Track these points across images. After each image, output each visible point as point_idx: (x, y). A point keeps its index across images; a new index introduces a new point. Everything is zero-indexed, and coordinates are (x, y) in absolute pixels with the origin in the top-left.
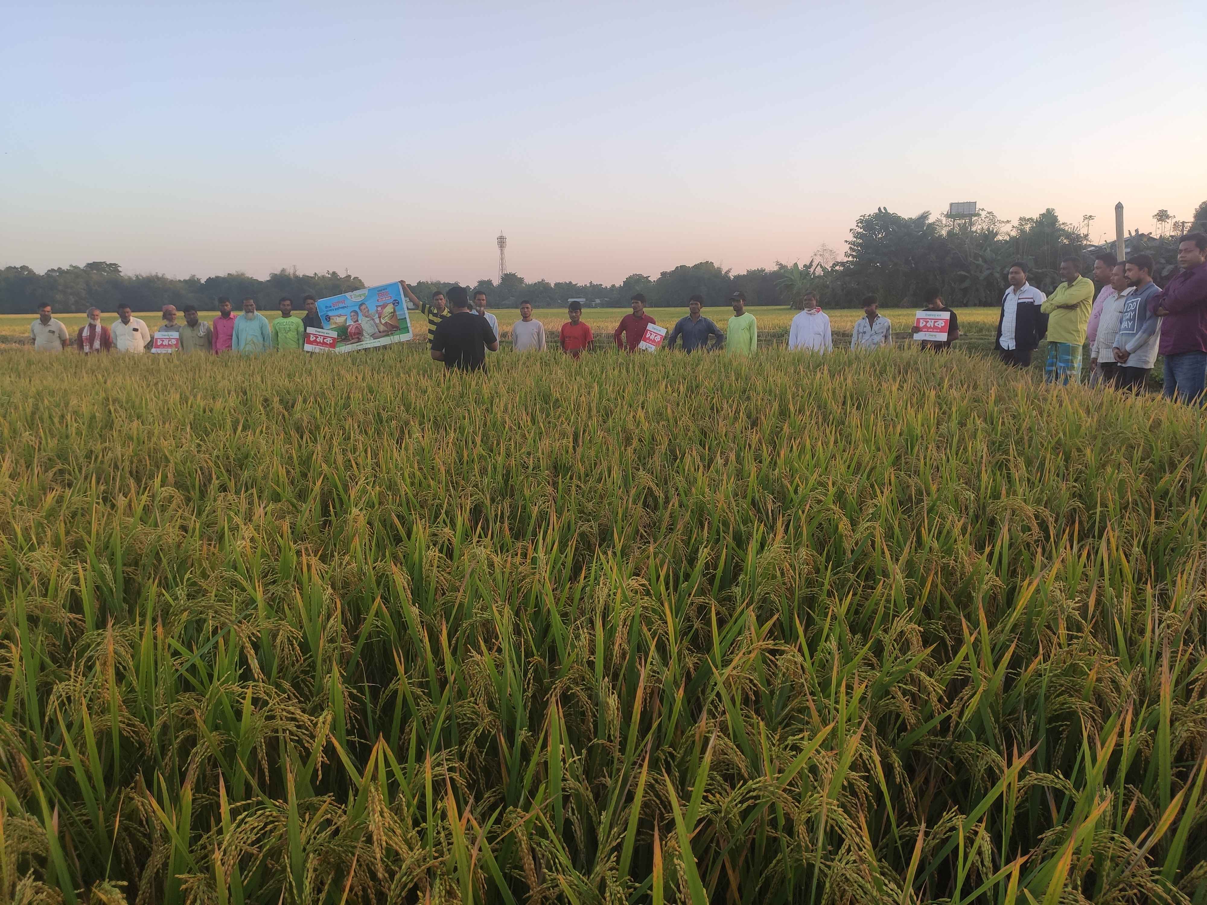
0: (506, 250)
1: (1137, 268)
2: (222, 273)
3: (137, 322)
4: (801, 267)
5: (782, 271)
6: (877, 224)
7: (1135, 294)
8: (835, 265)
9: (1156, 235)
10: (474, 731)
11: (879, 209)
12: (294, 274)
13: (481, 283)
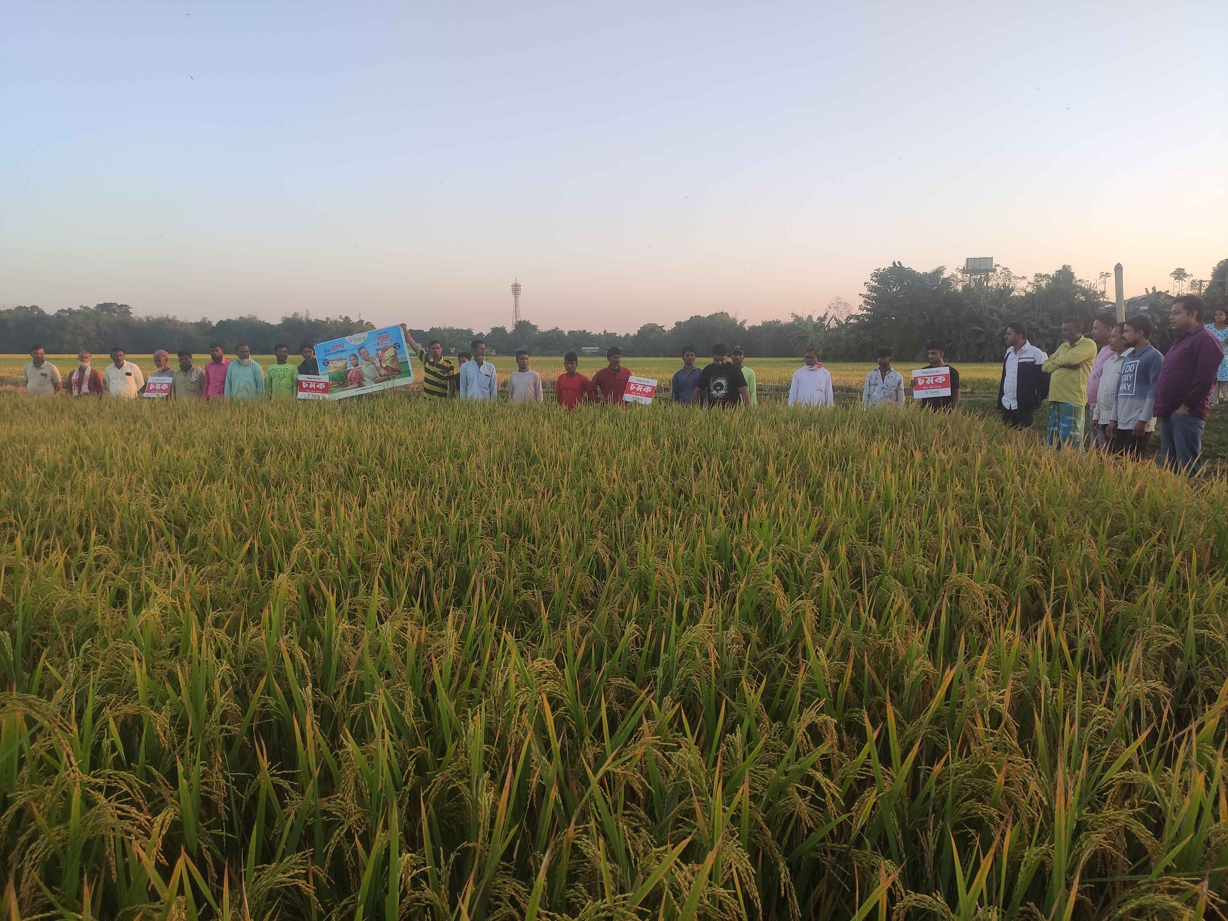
0: (520, 298)
1: (1133, 329)
2: (234, 317)
3: (131, 366)
4: (815, 319)
5: (796, 323)
6: (891, 278)
7: (1133, 355)
8: (849, 318)
9: (1173, 293)
10: (338, 831)
11: (894, 263)
12: (307, 319)
13: (495, 330)
